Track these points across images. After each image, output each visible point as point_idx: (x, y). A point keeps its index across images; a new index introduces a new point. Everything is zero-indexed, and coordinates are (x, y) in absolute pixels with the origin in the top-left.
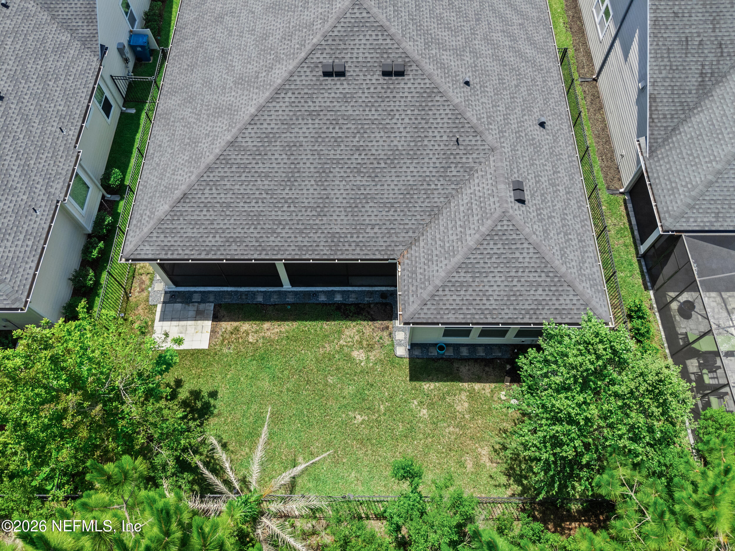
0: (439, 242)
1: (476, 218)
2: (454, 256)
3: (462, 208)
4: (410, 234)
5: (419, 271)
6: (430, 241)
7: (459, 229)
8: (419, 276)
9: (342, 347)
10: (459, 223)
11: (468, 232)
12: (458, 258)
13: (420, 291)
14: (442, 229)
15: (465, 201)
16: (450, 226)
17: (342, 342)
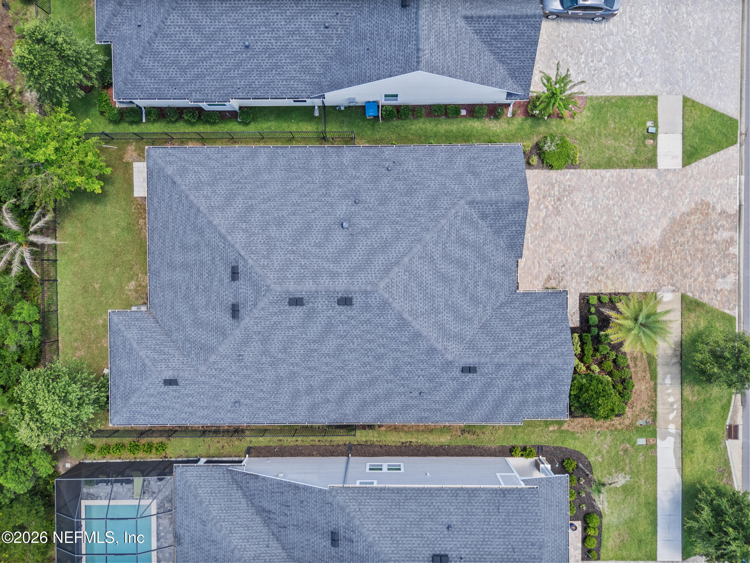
0: (150, 335)
1: (156, 357)
2: (137, 343)
3: (166, 349)
4: (160, 318)
5: (137, 323)
6: (153, 330)
7: (153, 347)
8: (133, 323)
9: (137, 275)
10: (158, 347)
11: (149, 352)
12: (135, 346)
13: (124, 323)
14: (158, 337)
15: (170, 351)
16: (158, 342)
17: (140, 275)
